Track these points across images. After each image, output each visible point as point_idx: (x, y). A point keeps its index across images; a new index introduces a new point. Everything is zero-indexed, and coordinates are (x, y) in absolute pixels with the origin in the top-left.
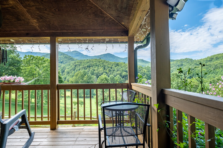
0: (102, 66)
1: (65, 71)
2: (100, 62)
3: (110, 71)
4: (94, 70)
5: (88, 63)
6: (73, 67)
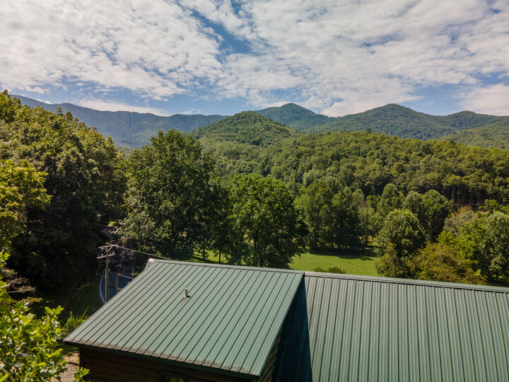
0: (375, 155)
1: (273, 169)
2: (368, 142)
3: (403, 171)
4: (354, 169)
5: (333, 145)
6: (292, 158)
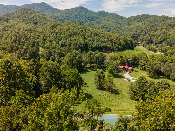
0: (82, 35)
3: (90, 41)
4: (76, 40)
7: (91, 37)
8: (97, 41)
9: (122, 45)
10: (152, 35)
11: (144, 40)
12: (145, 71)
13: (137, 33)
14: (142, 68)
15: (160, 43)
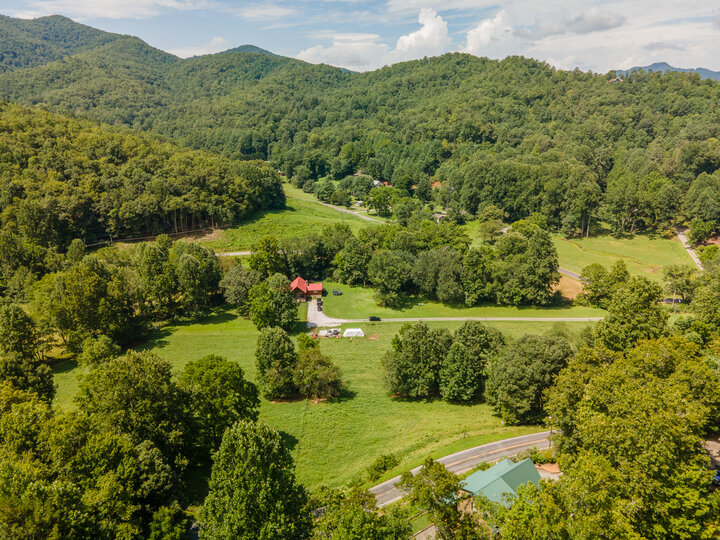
7: (96, 168)
8: (139, 191)
9: (248, 199)
10: (318, 144)
11: (296, 164)
12: (361, 289)
13: (261, 133)
14: (350, 280)
15: (350, 170)
